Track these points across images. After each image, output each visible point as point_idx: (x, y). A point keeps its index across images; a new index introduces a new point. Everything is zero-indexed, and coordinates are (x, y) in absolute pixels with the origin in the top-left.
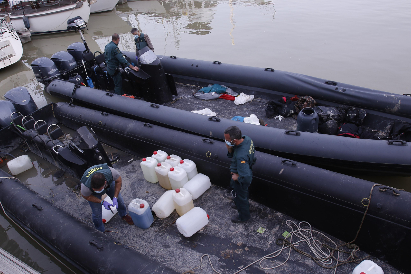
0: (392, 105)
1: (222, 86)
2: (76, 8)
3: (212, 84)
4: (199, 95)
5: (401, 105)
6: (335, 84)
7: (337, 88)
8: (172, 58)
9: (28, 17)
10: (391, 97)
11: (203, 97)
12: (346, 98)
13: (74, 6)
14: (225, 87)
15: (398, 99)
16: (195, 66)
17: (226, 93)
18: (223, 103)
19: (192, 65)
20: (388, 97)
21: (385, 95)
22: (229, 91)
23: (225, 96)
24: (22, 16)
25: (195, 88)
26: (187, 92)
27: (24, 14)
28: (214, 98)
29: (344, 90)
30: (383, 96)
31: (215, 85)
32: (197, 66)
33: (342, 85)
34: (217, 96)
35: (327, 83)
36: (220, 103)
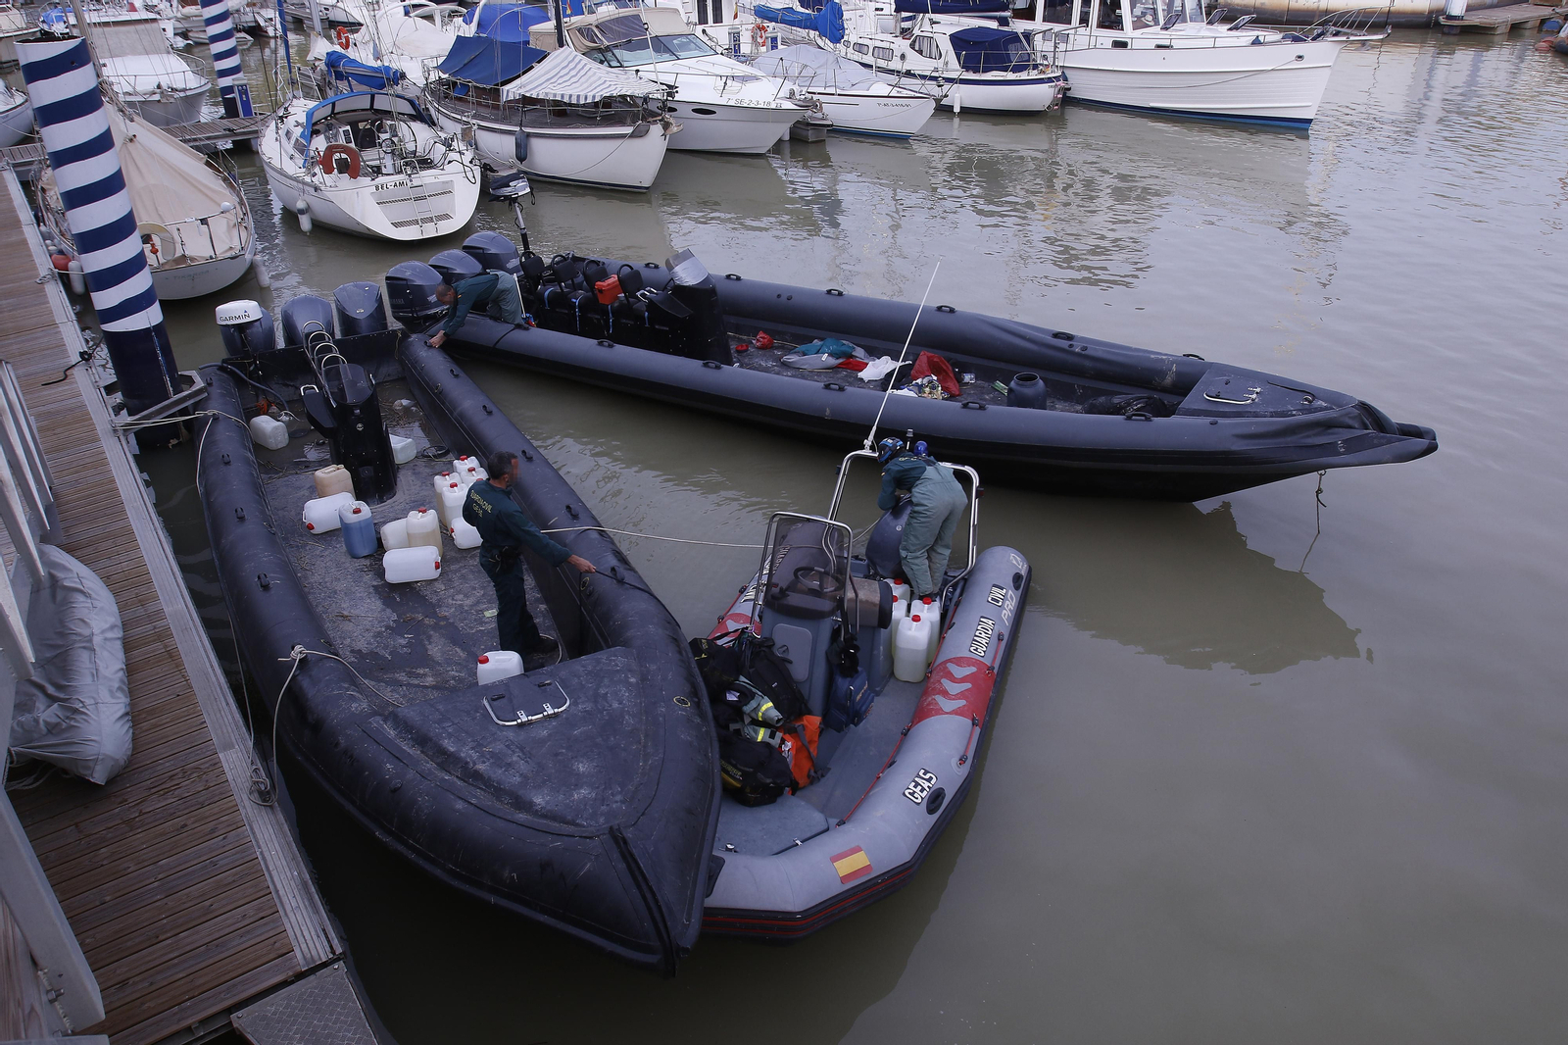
0: (1162, 374)
1: (844, 342)
2: (632, 136)
3: (822, 339)
4: (792, 358)
5: (1178, 373)
6: (1069, 337)
7: (1071, 346)
8: (731, 279)
9: (529, 135)
10: (1162, 359)
11: (803, 365)
12: (1087, 363)
13: (628, 130)
14: (851, 345)
15: (1172, 363)
16: (784, 298)
17: (852, 356)
18: (846, 376)
19: (779, 296)
20: (1157, 360)
21: (1152, 356)
22: (859, 353)
23: (850, 363)
24: (517, 129)
25: (781, 348)
26: (764, 355)
27: (521, 125)
28: (825, 367)
29: (1085, 349)
30: (1149, 358)
31: (829, 341)
32: (789, 298)
33: (1083, 339)
34: (833, 362)
35: (1057, 335)
36: (839, 376)
